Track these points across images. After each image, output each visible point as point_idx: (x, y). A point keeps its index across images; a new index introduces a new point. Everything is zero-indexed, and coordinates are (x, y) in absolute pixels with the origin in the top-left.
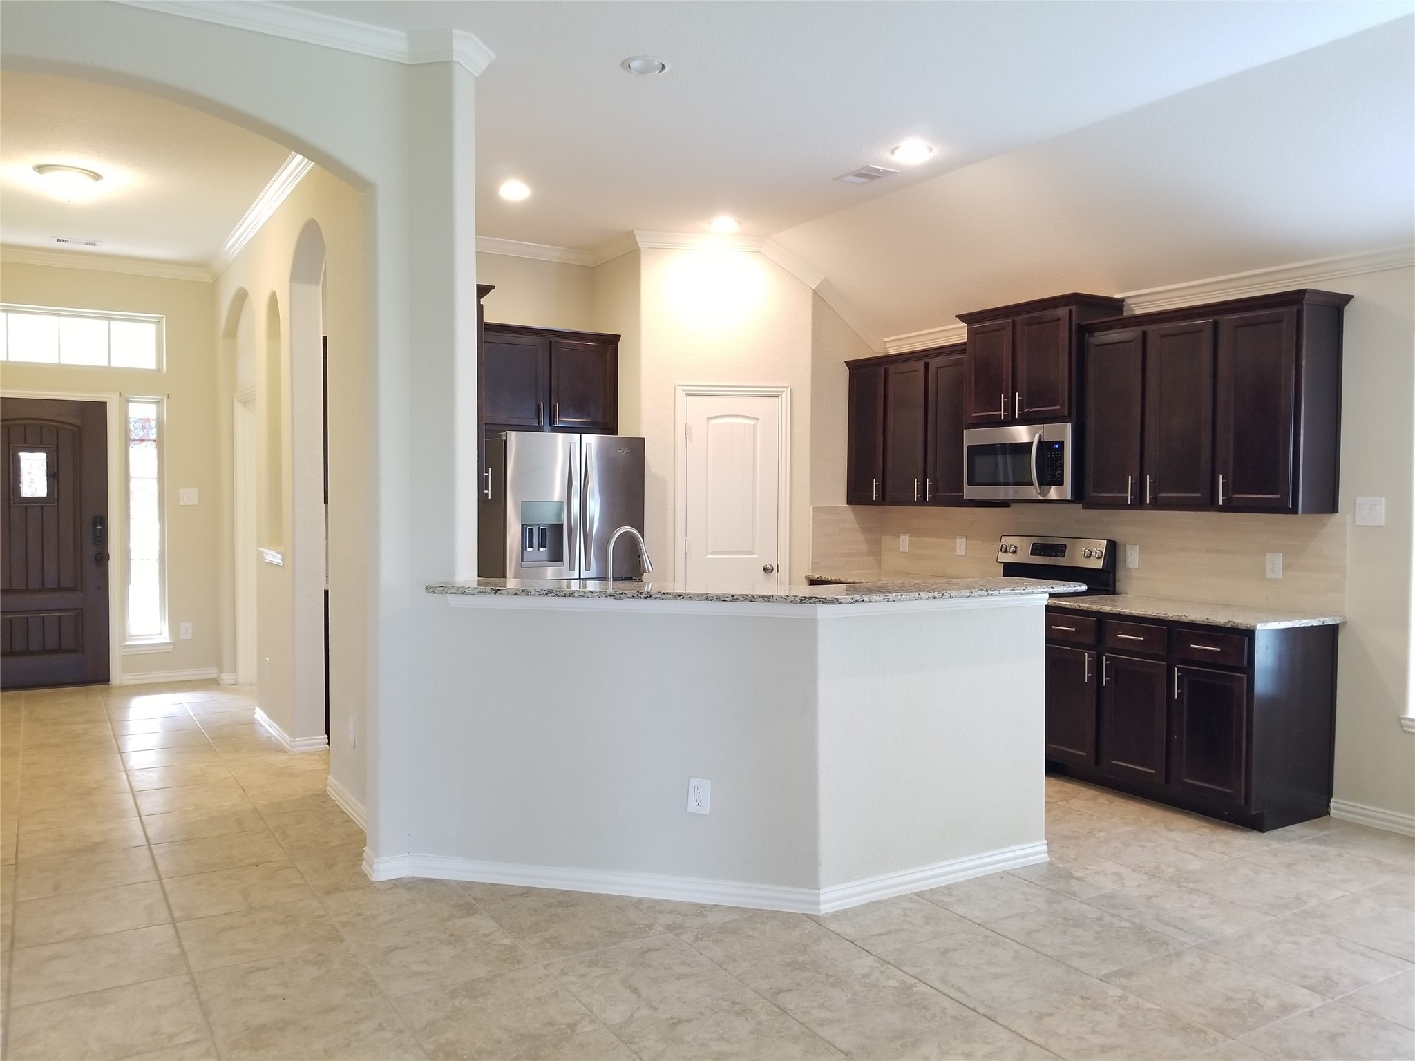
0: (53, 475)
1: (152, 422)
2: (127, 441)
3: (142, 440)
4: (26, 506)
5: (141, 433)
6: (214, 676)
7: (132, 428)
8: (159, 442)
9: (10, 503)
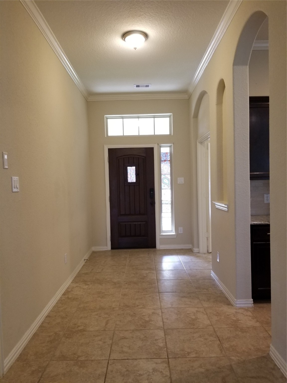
0: (138, 174)
1: (168, 154)
2: (160, 161)
3: (165, 161)
4: (129, 186)
5: (165, 158)
6: (191, 248)
7: (162, 157)
8: (171, 161)
9: (125, 184)
